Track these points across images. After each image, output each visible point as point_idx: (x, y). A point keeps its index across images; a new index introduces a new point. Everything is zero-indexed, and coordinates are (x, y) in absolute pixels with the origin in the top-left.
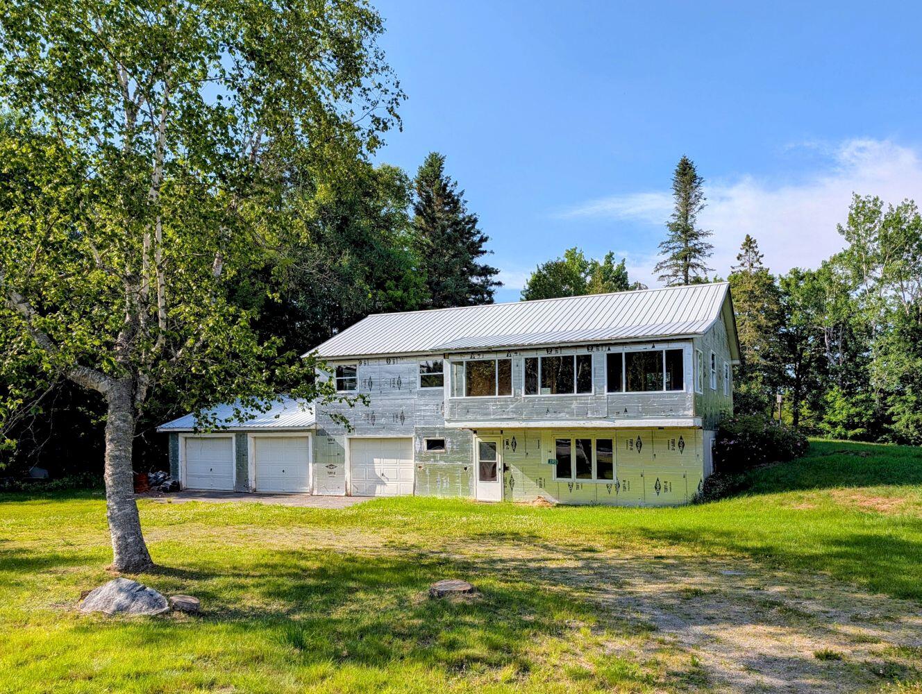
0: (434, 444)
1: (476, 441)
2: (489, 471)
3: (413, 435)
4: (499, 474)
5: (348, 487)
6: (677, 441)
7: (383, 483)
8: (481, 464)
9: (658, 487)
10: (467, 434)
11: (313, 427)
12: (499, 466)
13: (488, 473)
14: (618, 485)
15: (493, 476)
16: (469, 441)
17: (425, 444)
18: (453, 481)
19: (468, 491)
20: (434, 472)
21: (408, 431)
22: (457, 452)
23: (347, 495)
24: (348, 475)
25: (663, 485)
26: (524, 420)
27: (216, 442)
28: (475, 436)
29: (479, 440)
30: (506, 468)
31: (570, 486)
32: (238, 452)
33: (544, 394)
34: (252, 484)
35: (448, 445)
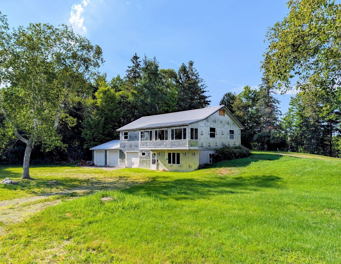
0: (143, 154)
1: (151, 153)
2: (154, 161)
3: (139, 151)
4: (156, 162)
5: (126, 165)
6: (193, 153)
7: (133, 165)
8: (152, 159)
9: (189, 167)
10: (149, 151)
11: (119, 149)
12: (156, 160)
13: (154, 162)
14: (181, 166)
15: (155, 163)
16: (150, 153)
17: (141, 154)
18: (147, 164)
19: (150, 167)
20: (143, 161)
21: (138, 150)
22: (148, 156)
23: (126, 167)
24: (126, 162)
25: (190, 166)
26: (155, 148)
27: (101, 152)
28: (151, 152)
29: (152, 153)
30: (158, 161)
31: (171, 166)
32: (105, 155)
33: (159, 140)
34: (108, 164)
35: (146, 154)
